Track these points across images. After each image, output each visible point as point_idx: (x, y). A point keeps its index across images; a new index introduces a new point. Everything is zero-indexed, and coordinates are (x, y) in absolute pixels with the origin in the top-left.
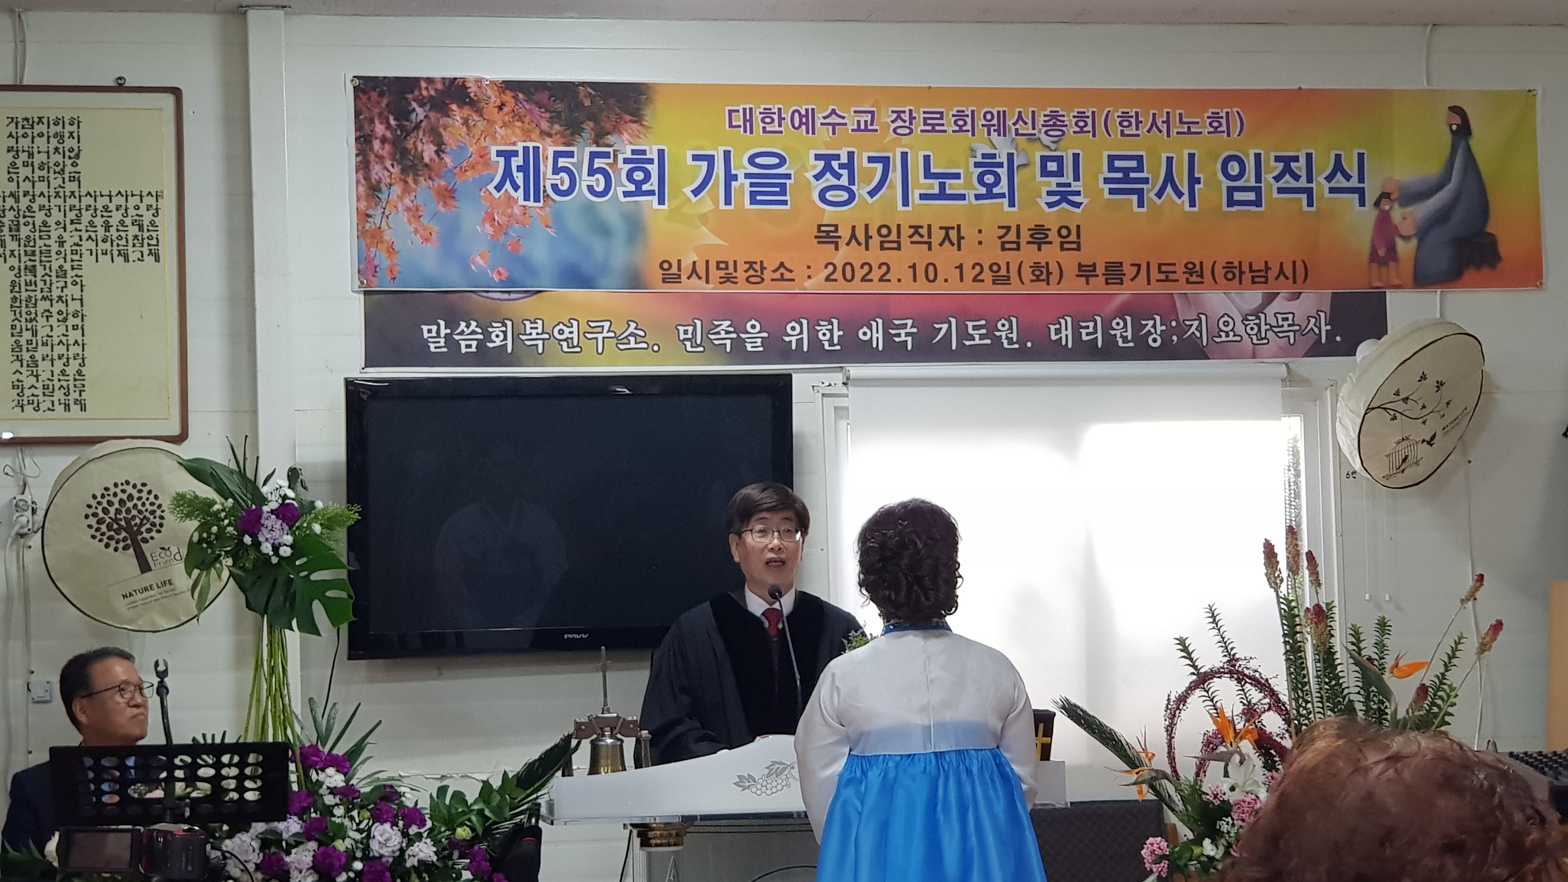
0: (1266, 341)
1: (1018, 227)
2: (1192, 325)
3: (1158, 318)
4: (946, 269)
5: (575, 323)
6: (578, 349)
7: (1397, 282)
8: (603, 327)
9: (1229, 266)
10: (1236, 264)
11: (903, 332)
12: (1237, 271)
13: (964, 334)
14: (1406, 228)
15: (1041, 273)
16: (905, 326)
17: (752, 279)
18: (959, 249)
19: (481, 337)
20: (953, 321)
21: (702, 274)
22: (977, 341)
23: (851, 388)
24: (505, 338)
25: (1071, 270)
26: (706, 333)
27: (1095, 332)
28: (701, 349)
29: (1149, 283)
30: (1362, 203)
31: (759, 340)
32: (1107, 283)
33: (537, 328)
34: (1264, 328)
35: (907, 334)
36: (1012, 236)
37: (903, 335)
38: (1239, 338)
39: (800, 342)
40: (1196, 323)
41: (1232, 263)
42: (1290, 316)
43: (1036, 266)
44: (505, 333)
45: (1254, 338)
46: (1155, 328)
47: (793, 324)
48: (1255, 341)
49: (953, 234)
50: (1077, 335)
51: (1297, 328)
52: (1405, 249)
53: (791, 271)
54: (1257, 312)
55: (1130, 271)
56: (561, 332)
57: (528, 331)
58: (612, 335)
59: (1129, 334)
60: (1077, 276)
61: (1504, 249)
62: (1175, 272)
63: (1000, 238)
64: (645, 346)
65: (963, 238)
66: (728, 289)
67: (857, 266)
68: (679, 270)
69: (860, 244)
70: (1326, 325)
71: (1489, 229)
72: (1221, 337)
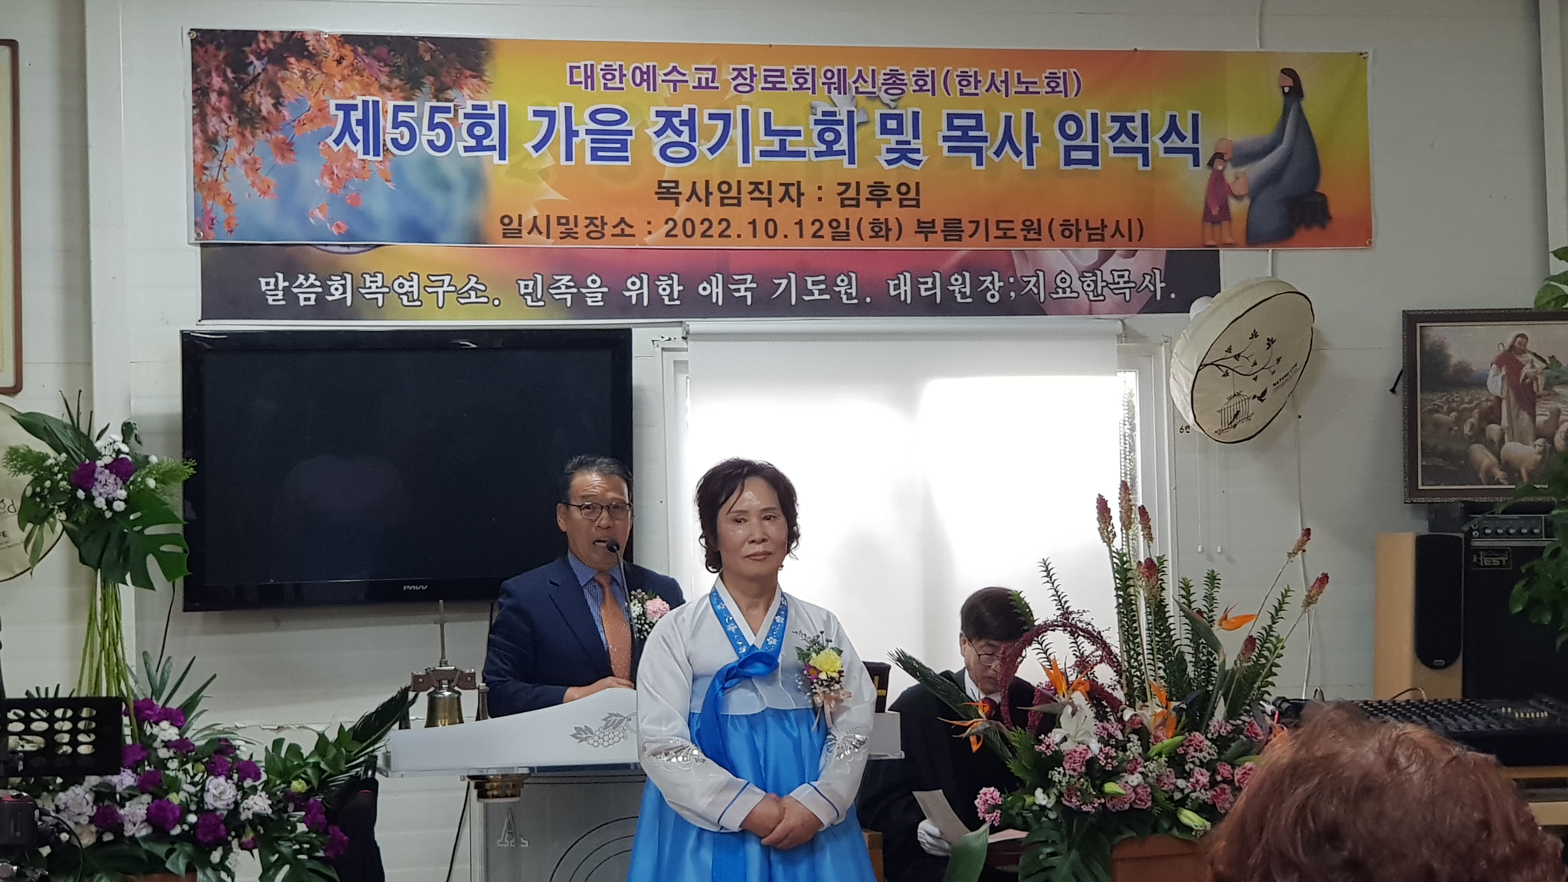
0: (1102, 298)
1: (858, 183)
2: (1029, 281)
3: (996, 274)
4: (786, 225)
5: (415, 277)
6: (419, 303)
7: (1230, 240)
8: (443, 281)
9: (1066, 224)
10: (1073, 222)
11: (742, 287)
12: (1073, 229)
13: (803, 289)
14: (1239, 188)
15: (880, 229)
16: (744, 281)
17: (592, 235)
18: (799, 205)
19: (320, 290)
20: (793, 276)
21: (543, 228)
22: (816, 296)
23: (689, 342)
24: (344, 292)
25: (910, 226)
26: (546, 288)
27: (934, 288)
28: (542, 303)
29: (987, 240)
30: (1196, 164)
31: (600, 295)
32: (946, 240)
33: (376, 282)
34: (1100, 284)
35: (746, 290)
36: (851, 193)
37: (743, 290)
38: (1075, 295)
39: (640, 296)
40: (1033, 280)
41: (1069, 221)
42: (1126, 273)
43: (875, 222)
44: (344, 286)
45: (1091, 294)
46: (993, 284)
47: (633, 279)
48: (1092, 298)
49: (793, 191)
50: (915, 290)
51: (1133, 285)
52: (1238, 208)
53: (632, 227)
54: (1094, 269)
55: (968, 228)
56: (401, 286)
57: (368, 284)
58: (453, 289)
59: (968, 290)
60: (916, 232)
62: (1012, 229)
63: (839, 194)
64: (485, 300)
65: (803, 194)
66: (568, 244)
67: (697, 222)
68: (520, 225)
69: (700, 200)
70: (1161, 282)
71: (1320, 189)
72: (1058, 293)
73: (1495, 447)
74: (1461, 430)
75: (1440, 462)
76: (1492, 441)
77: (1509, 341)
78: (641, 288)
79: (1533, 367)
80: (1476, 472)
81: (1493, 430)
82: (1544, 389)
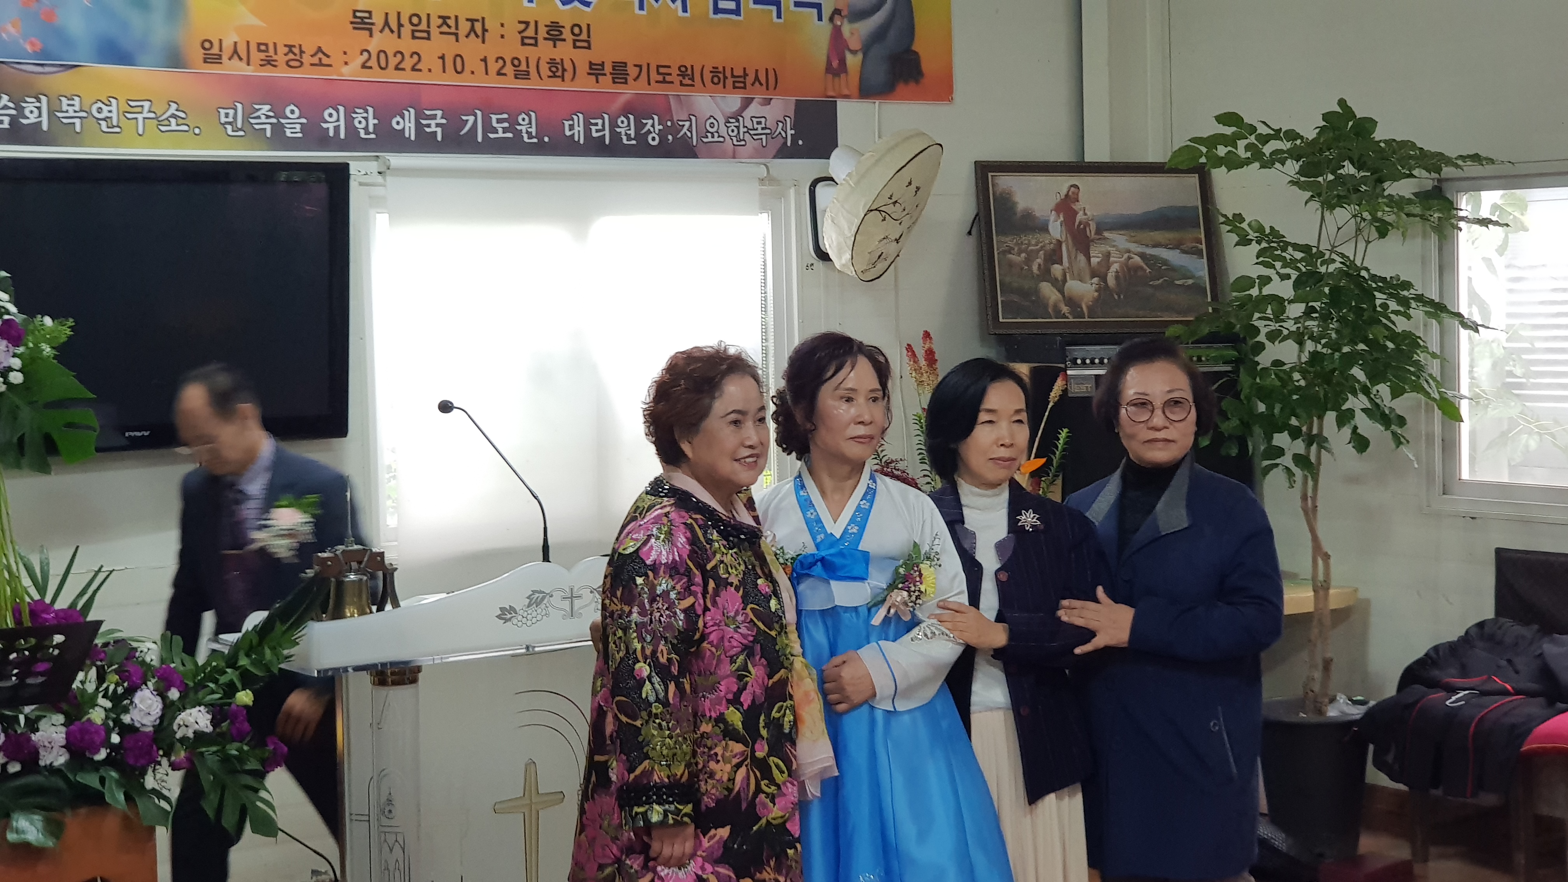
0: (743, 143)
1: (536, 22)
2: (683, 126)
4: (473, 63)
5: (113, 101)
6: (118, 130)
7: (846, 92)
8: (142, 106)
9: (715, 71)
10: (721, 69)
11: (433, 123)
12: (721, 76)
13: (488, 128)
14: (855, 43)
15: (557, 69)
16: (434, 117)
17: (292, 63)
18: (483, 42)
19: (13, 112)
20: (479, 113)
21: (244, 55)
22: (501, 134)
23: (388, 178)
24: (40, 116)
25: (583, 68)
26: (246, 118)
27: (603, 130)
28: (242, 133)
29: (649, 84)
30: (820, 19)
31: (298, 127)
32: (614, 82)
33: (73, 105)
34: (742, 130)
35: (437, 125)
36: (530, 32)
37: (433, 125)
38: (721, 139)
39: (337, 129)
40: (687, 124)
41: (717, 68)
42: (763, 120)
43: (552, 63)
44: (39, 108)
45: (735, 139)
46: (653, 126)
47: (331, 110)
48: (735, 143)
49: (478, 27)
50: (588, 131)
51: (768, 131)
52: (853, 61)
53: (328, 56)
54: (737, 116)
55: (633, 71)
56: (100, 110)
57: (65, 108)
58: (152, 115)
59: (632, 133)
60: (589, 74)
61: (925, 66)
62: (670, 74)
63: (520, 33)
64: (186, 128)
65: (487, 31)
66: (268, 73)
67: (390, 55)
68: (221, 50)
69: (392, 31)
70: (791, 129)
71: (914, 48)
72: (707, 137)
73: (1059, 285)
74: (1030, 269)
75: (1015, 298)
76: (1056, 279)
77: (1064, 192)
78: (338, 120)
79: (1085, 214)
80: (1046, 306)
81: (1057, 269)
82: (1096, 234)
